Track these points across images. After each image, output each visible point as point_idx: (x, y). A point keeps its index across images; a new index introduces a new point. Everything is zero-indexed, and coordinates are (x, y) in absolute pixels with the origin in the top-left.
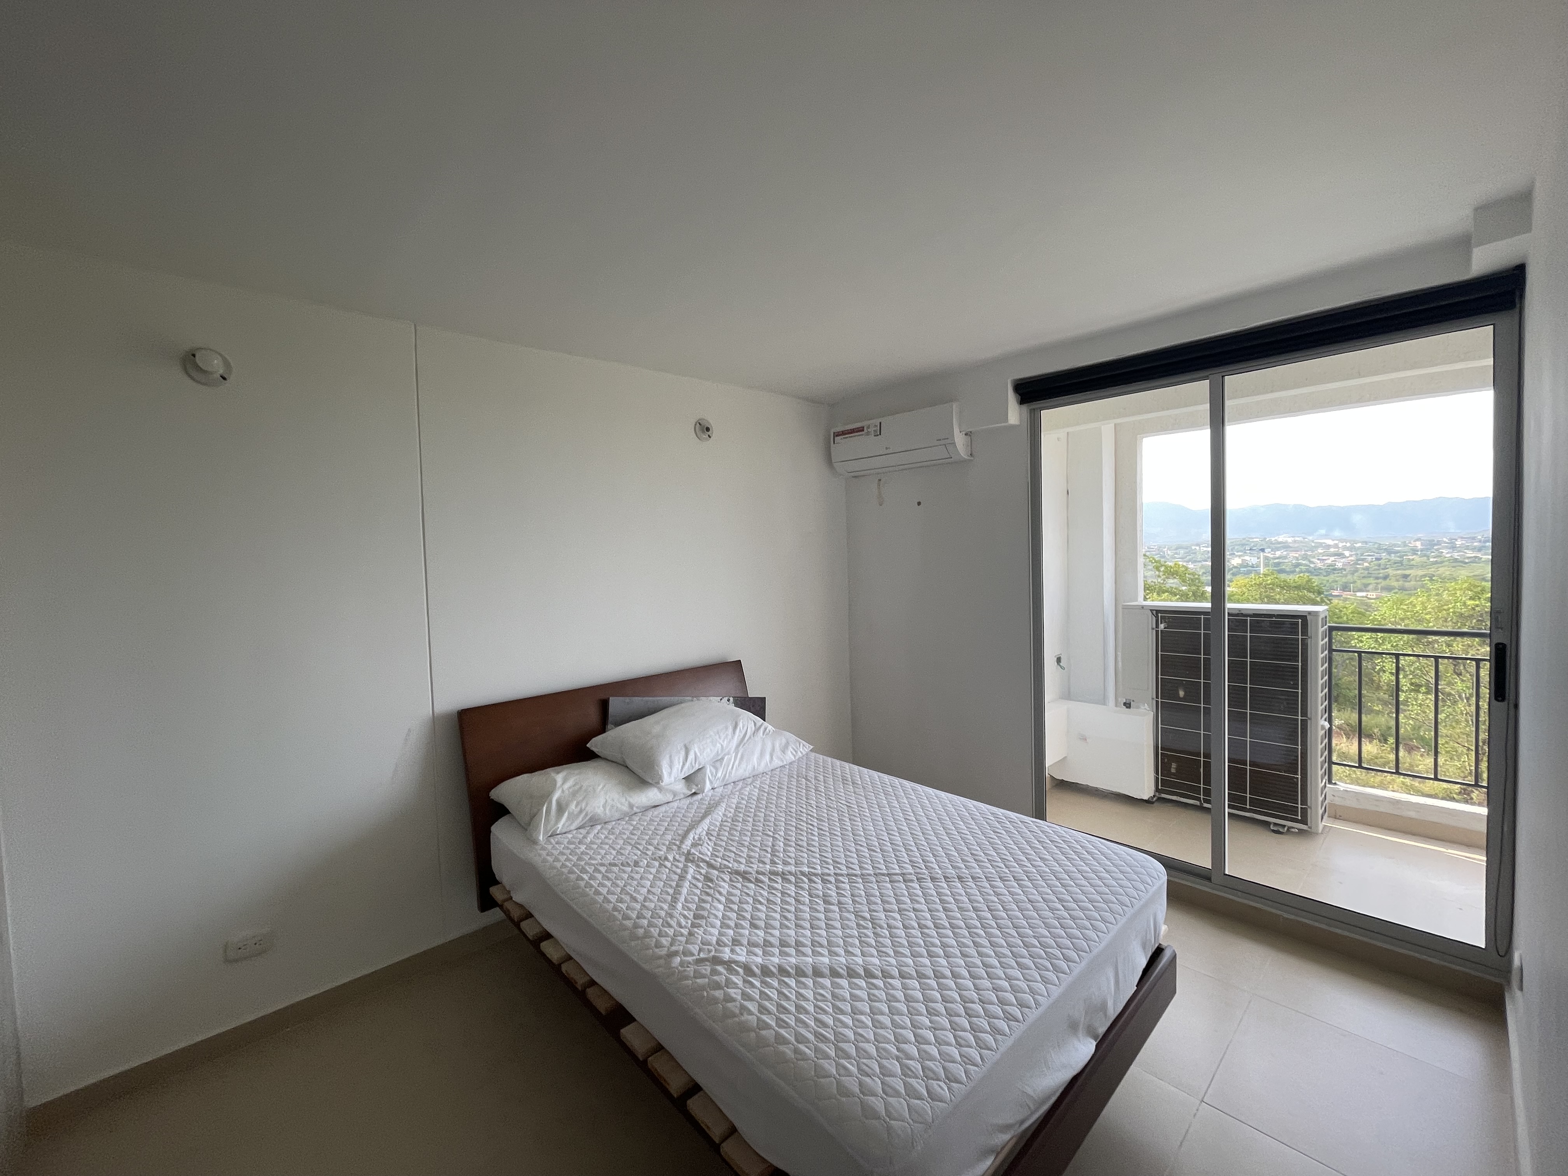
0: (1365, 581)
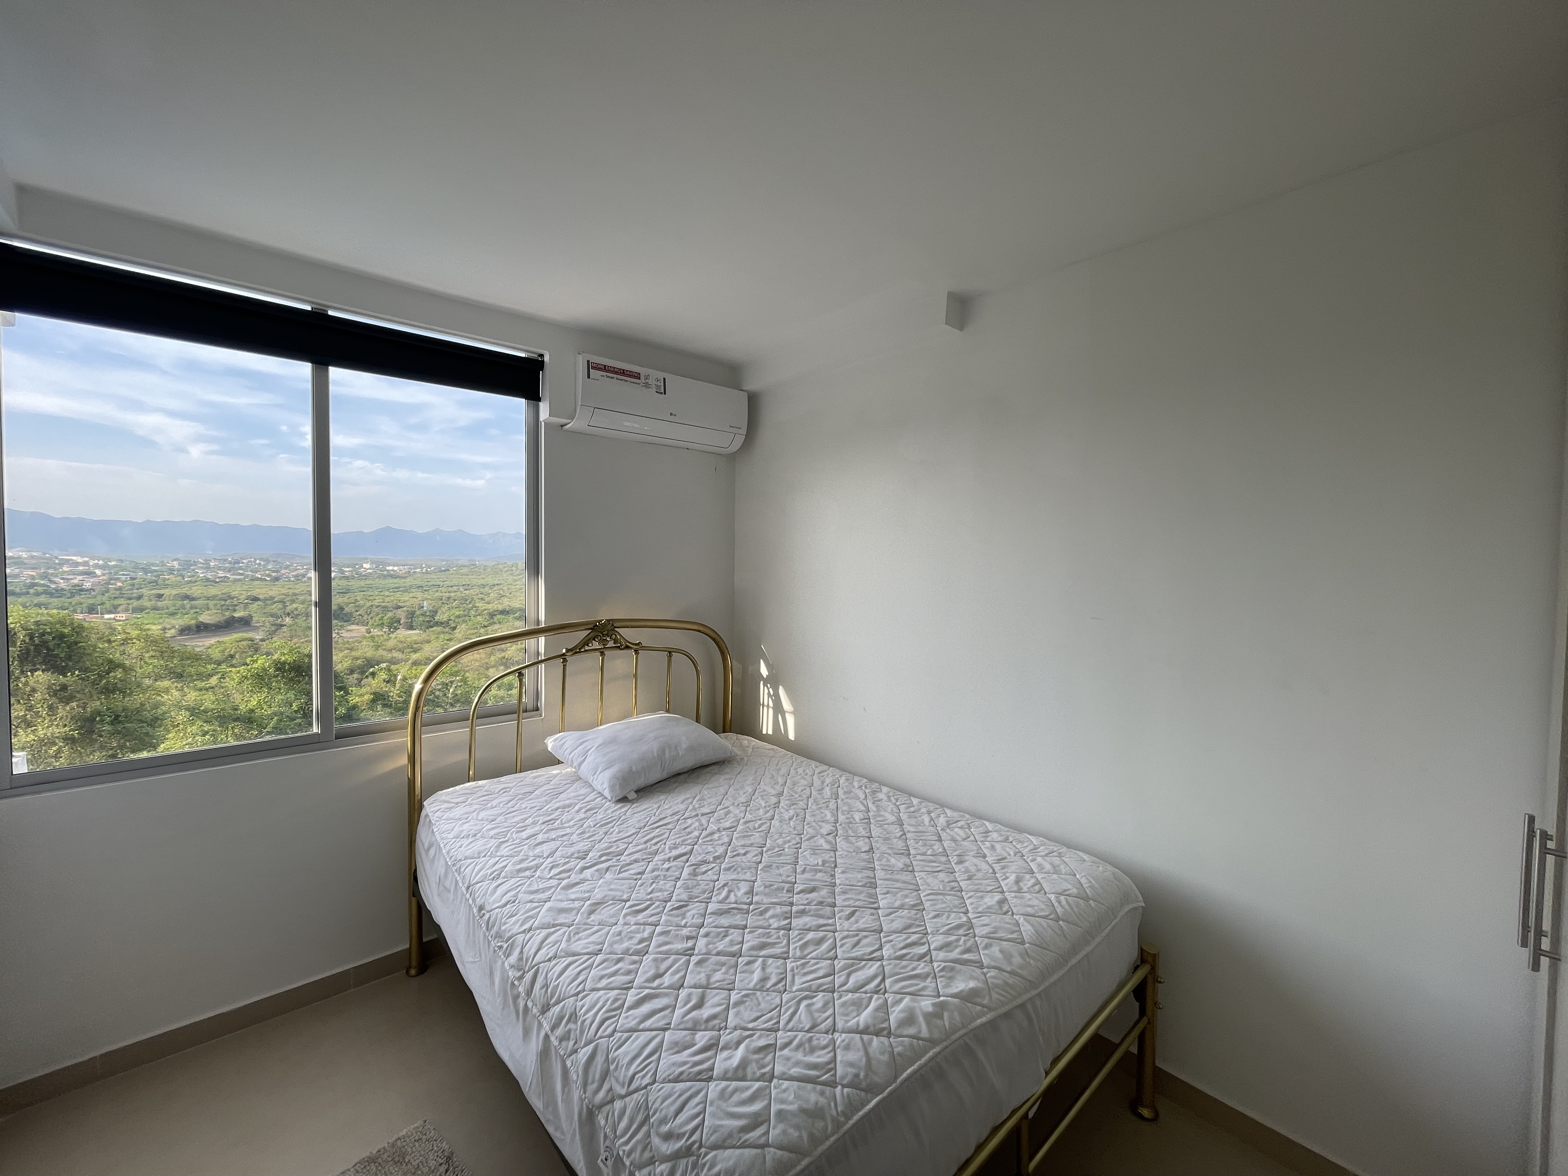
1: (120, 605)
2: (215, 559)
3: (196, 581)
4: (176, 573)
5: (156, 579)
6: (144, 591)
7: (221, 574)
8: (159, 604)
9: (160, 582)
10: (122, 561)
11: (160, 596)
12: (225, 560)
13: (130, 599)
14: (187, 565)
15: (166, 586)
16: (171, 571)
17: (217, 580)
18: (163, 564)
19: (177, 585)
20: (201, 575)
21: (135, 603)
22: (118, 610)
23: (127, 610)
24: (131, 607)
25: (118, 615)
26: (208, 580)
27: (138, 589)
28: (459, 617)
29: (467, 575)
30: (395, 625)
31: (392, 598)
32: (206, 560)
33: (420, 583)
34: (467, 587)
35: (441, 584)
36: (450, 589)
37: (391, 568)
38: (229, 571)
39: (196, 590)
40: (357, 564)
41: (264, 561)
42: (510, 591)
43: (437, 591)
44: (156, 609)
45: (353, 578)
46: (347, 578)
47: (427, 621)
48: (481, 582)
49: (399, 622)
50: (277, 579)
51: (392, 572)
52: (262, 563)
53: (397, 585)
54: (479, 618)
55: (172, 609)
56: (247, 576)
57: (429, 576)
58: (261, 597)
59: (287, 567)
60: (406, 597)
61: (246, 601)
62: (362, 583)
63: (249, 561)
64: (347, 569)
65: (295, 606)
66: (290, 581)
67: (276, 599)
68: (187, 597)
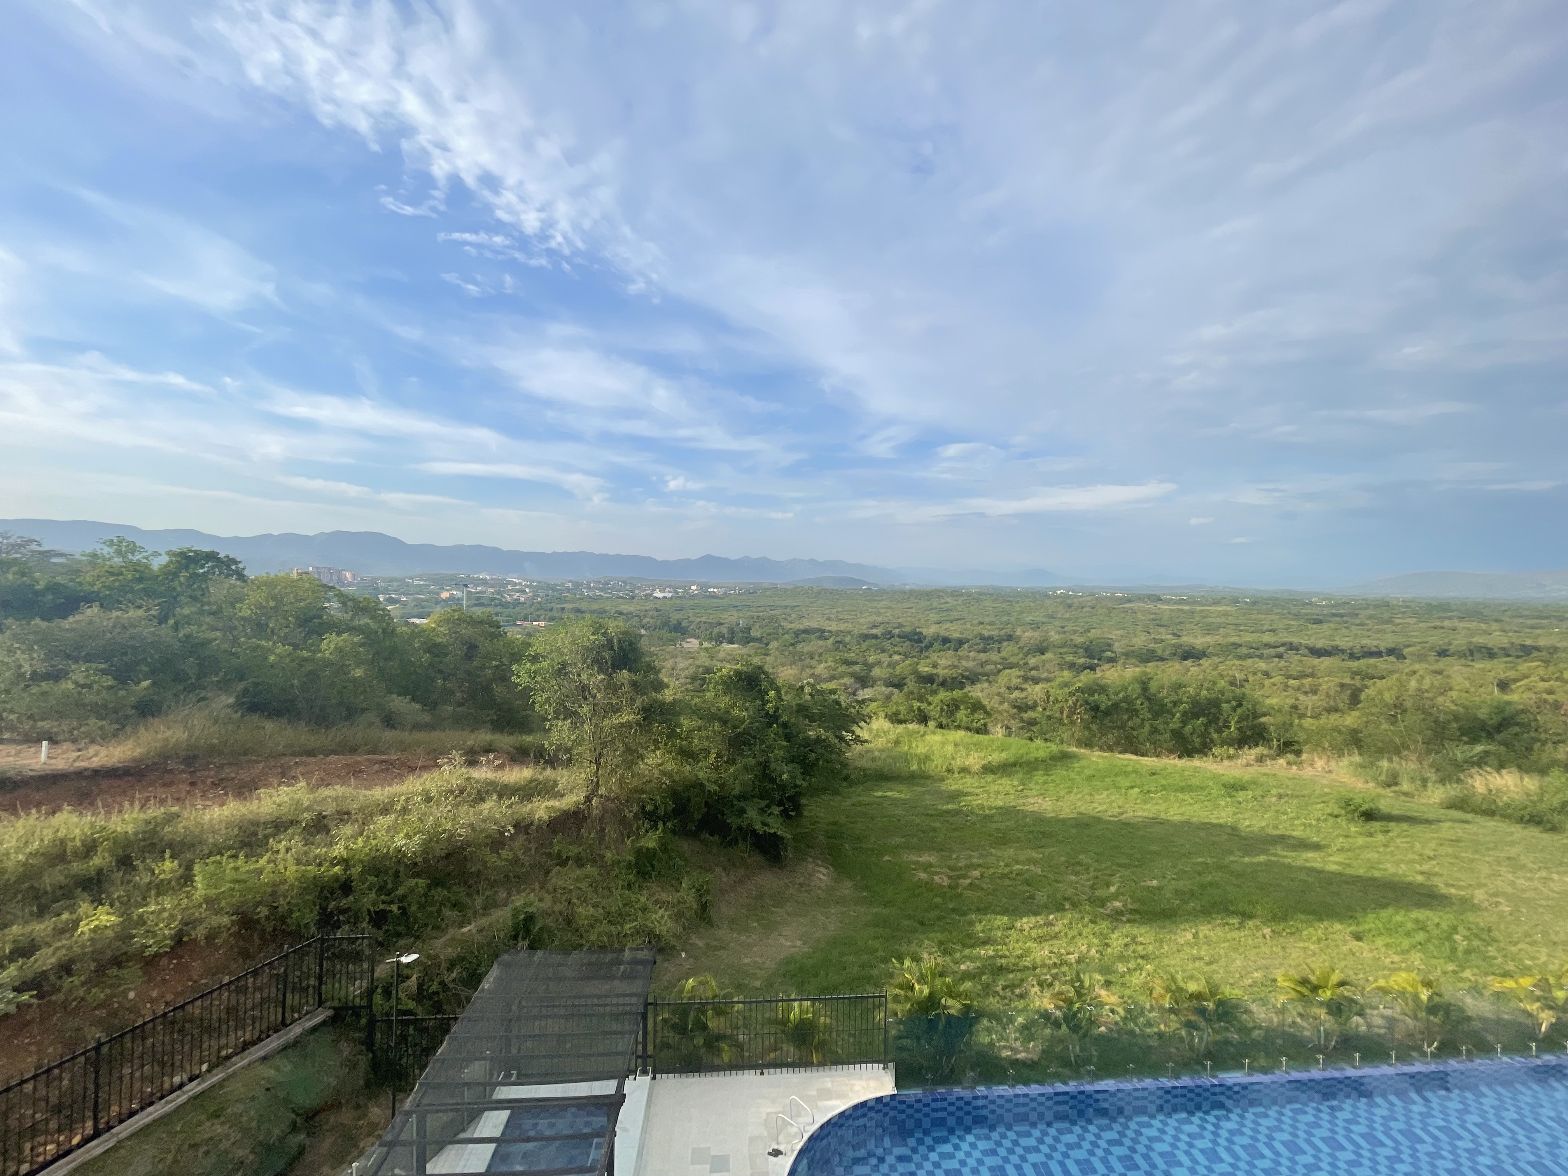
0: (538, 613)
1: (541, 615)
2: (593, 581)
3: (583, 598)
4: (571, 591)
5: (560, 596)
6: (554, 605)
7: (598, 593)
8: (563, 615)
9: (562, 598)
10: (540, 582)
11: (563, 609)
12: (600, 582)
13: (546, 611)
14: (577, 585)
15: (566, 602)
16: (568, 590)
17: (596, 598)
18: (563, 585)
19: (573, 601)
20: (586, 594)
21: (550, 614)
22: (540, 619)
23: (544, 620)
24: (547, 617)
25: (540, 623)
26: (590, 597)
27: (550, 603)
28: (769, 634)
29: (771, 597)
30: (722, 639)
31: (716, 616)
32: (588, 582)
33: (735, 603)
34: (773, 607)
35: (751, 604)
36: (759, 609)
37: (712, 590)
38: (603, 591)
39: (583, 606)
41: (623, 583)
42: (808, 612)
43: (749, 611)
44: (562, 618)
45: (685, 597)
46: (680, 597)
48: (783, 603)
49: (723, 636)
50: (633, 598)
51: (713, 593)
53: (717, 605)
54: (787, 637)
55: (571, 619)
56: (614, 595)
57: (741, 597)
58: (625, 612)
59: (639, 588)
60: (725, 615)
62: (692, 602)
63: (614, 583)
64: (680, 591)
65: (647, 620)
66: (642, 599)
67: (634, 614)
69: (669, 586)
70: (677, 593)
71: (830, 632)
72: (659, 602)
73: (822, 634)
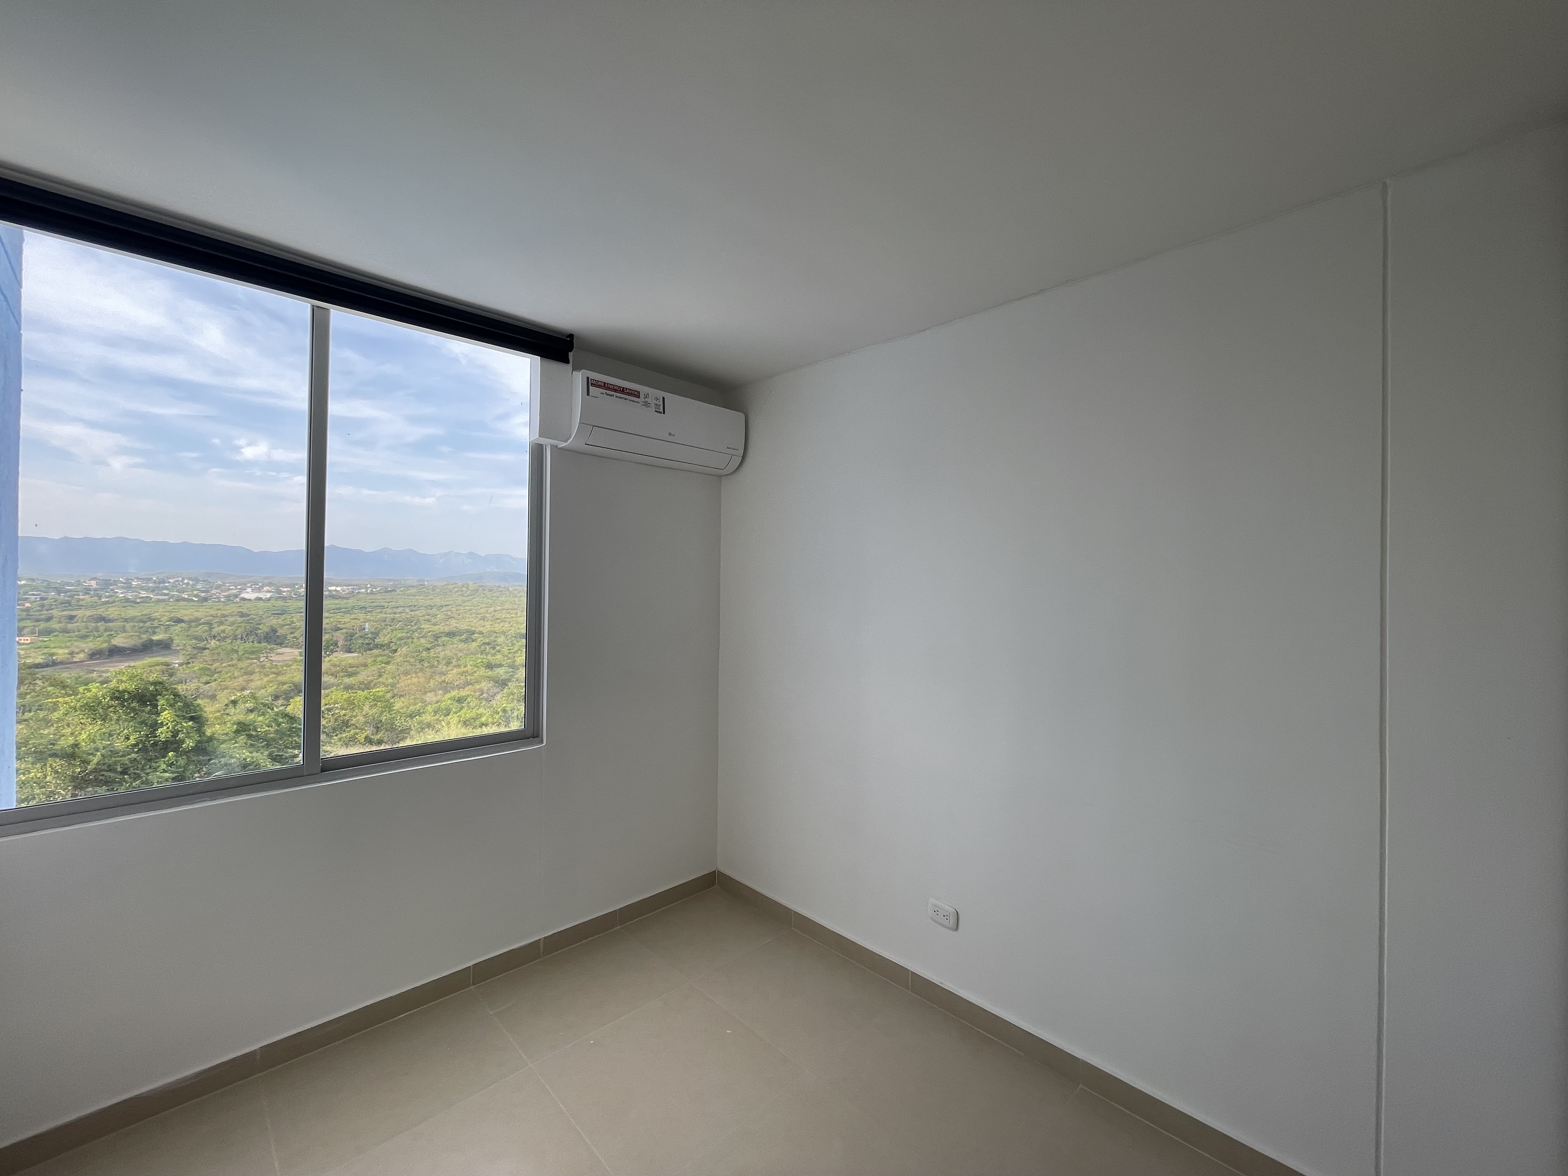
1: (24, 627)
2: (138, 579)
3: (114, 602)
4: (92, 593)
5: (70, 599)
6: (55, 612)
7: (143, 594)
8: (70, 626)
9: (74, 602)
10: (33, 580)
11: (71, 618)
12: (150, 579)
13: (38, 620)
14: (106, 584)
15: (80, 607)
16: (87, 591)
17: (138, 601)
18: (79, 583)
19: (93, 606)
20: (121, 595)
21: (43, 625)
22: (22, 633)
23: (32, 633)
24: (37, 629)
25: (22, 638)
26: (127, 600)
27: (47, 610)
28: (401, 639)
29: (414, 596)
30: (332, 647)
31: (332, 620)
32: (128, 579)
33: (362, 604)
34: (414, 608)
35: (386, 605)
36: (395, 610)
37: (333, 588)
38: (153, 591)
39: (113, 612)
40: (297, 584)
41: (192, 581)
42: (459, 612)
43: (381, 612)
44: (65, 631)
45: (291, 598)
47: (367, 644)
48: (428, 603)
49: (336, 644)
50: (205, 599)
51: (334, 593)
52: (191, 582)
53: (338, 606)
54: (423, 641)
55: (83, 632)
56: (173, 596)
57: (373, 597)
58: (186, 618)
59: (218, 587)
60: (347, 618)
61: (167, 623)
63: (177, 581)
64: (286, 589)
65: (222, 628)
66: (219, 601)
67: (202, 620)
68: (102, 619)
69: (270, 585)
70: (280, 592)
71: (481, 633)
72: (248, 605)
73: (470, 636)
